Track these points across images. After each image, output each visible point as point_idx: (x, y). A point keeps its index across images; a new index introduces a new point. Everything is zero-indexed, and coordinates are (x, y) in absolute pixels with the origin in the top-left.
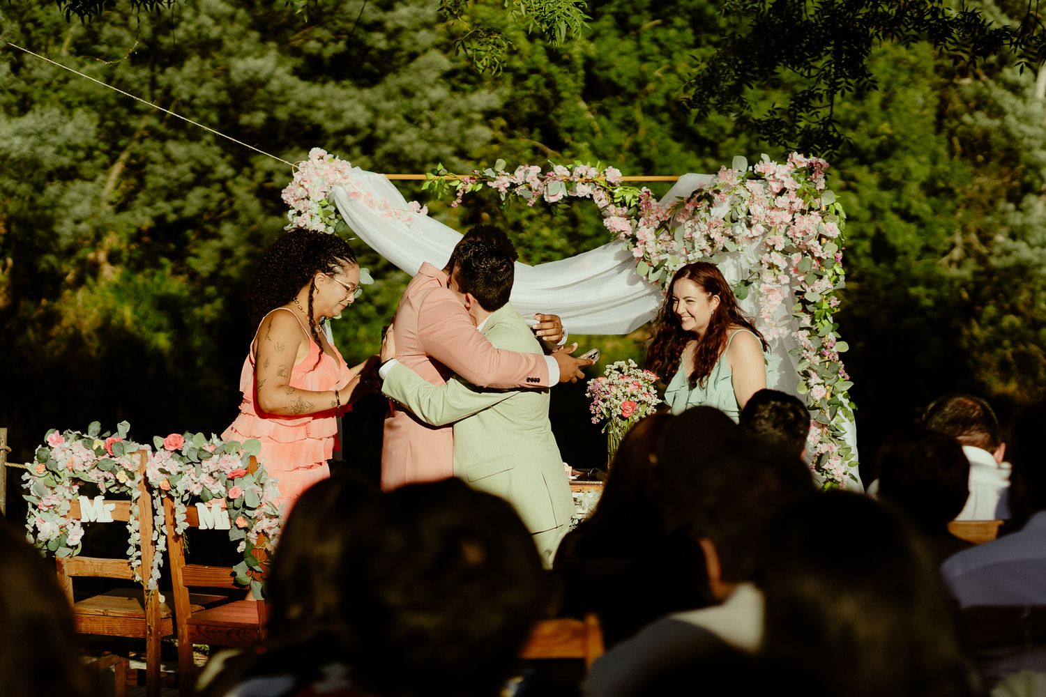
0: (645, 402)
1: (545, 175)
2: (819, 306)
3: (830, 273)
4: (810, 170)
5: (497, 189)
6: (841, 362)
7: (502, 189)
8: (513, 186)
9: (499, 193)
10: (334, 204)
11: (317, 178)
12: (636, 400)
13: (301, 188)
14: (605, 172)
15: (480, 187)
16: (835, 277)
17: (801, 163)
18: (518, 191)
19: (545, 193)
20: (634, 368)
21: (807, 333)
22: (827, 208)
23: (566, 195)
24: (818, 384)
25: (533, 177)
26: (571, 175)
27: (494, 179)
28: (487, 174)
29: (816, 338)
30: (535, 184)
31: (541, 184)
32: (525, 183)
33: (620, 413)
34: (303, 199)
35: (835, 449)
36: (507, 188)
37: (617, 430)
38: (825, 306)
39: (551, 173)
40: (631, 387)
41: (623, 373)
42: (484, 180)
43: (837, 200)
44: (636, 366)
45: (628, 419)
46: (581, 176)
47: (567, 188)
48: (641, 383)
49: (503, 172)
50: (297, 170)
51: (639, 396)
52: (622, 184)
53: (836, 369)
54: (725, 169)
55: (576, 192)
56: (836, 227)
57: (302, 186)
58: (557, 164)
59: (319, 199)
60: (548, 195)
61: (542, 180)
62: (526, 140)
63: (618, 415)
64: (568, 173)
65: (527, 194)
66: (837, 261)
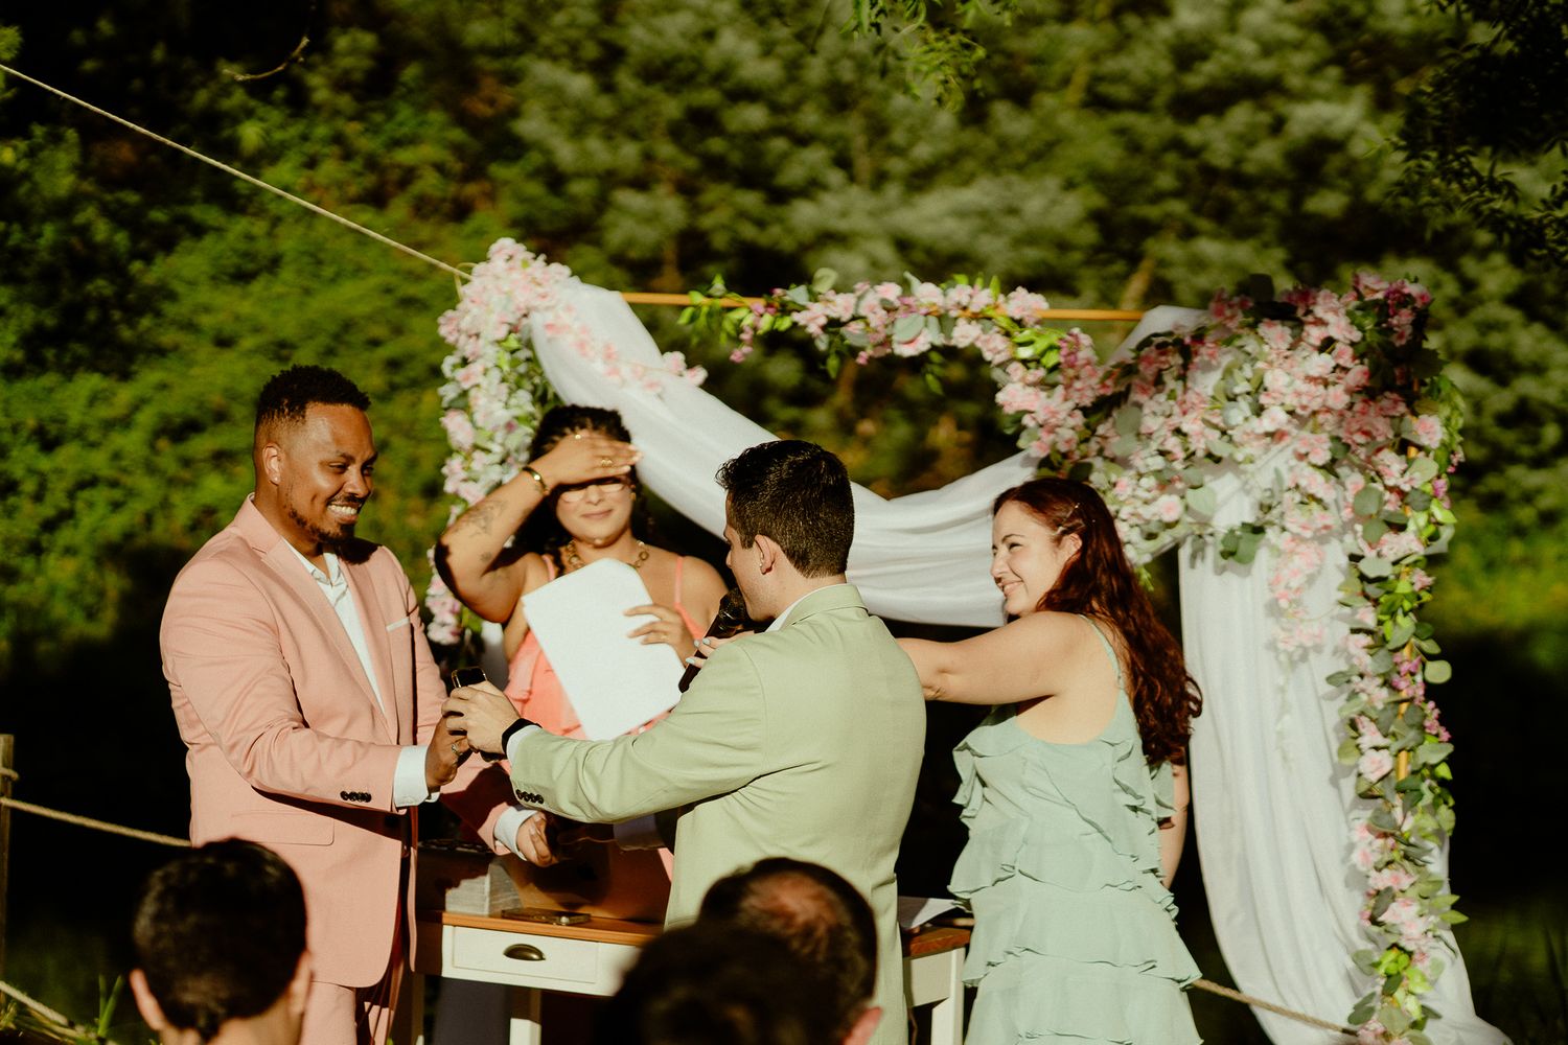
2: (1388, 587)
3: (1422, 518)
5: (807, 327)
6: (1431, 704)
7: (816, 329)
8: (833, 322)
9: (812, 336)
10: (529, 345)
11: (496, 297)
14: (1007, 300)
16: (1432, 529)
17: (1372, 290)
19: (893, 338)
21: (1366, 640)
23: (936, 342)
24: (1377, 749)
25: (873, 306)
26: (945, 303)
27: (802, 309)
28: (790, 297)
29: (1382, 652)
31: (887, 320)
34: (471, 338)
35: (1405, 883)
38: (1403, 587)
39: (909, 300)
42: (787, 308)
46: (961, 306)
47: (939, 330)
49: (831, 294)
50: (465, 282)
53: (1420, 719)
55: (954, 337)
56: (1438, 428)
59: (498, 337)
60: (897, 342)
61: (891, 312)
64: (940, 301)
65: (860, 340)
66: (1437, 495)
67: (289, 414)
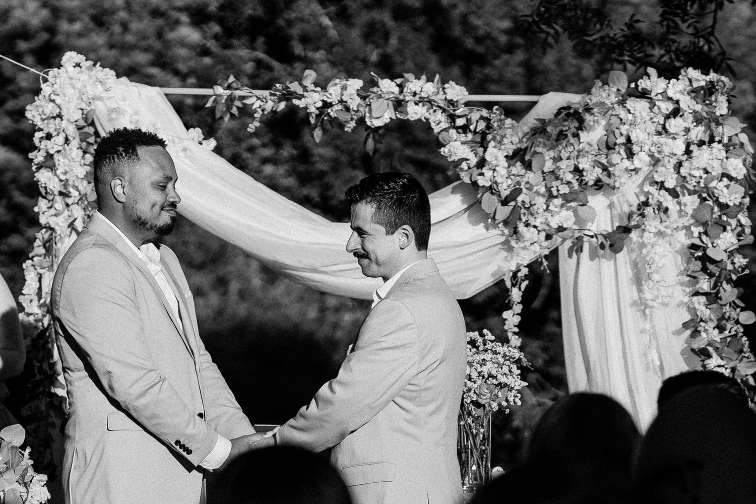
0: (506, 385)
1: (366, 92)
2: (722, 265)
3: (734, 222)
4: (710, 90)
5: (306, 108)
6: (744, 339)
7: (312, 110)
8: (327, 105)
9: (309, 114)
10: (92, 124)
11: (71, 91)
12: (495, 382)
13: (51, 104)
14: (444, 88)
15: (282, 106)
16: (739, 229)
17: (698, 80)
18: (332, 112)
19: (367, 115)
20: (492, 341)
21: (703, 299)
22: (730, 139)
23: (394, 117)
24: (719, 365)
25: (352, 94)
26: (401, 92)
27: (300, 97)
28: (292, 89)
29: (715, 306)
30: (354, 102)
31: (362, 103)
32: (341, 102)
33: (475, 399)
34: (54, 118)
36: (317, 109)
37: (470, 421)
38: (729, 266)
39: (375, 89)
40: (489, 365)
41: (477, 348)
42: (287, 96)
43: (743, 130)
44: (493, 338)
45: (484, 406)
46: (415, 94)
47: (396, 110)
48: (501, 360)
49: (312, 87)
50: (45, 80)
51: (499, 376)
52: (467, 104)
53: (739, 347)
54: (601, 84)
55: (407, 114)
56: (741, 165)
57: (53, 101)
58: (382, 78)
59: (76, 119)
60: (371, 117)
61: (364, 98)
62: (247, 51)
63: (472, 402)
64: (396, 90)
65: (344, 116)
66: (742, 209)
67: (126, 156)
